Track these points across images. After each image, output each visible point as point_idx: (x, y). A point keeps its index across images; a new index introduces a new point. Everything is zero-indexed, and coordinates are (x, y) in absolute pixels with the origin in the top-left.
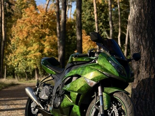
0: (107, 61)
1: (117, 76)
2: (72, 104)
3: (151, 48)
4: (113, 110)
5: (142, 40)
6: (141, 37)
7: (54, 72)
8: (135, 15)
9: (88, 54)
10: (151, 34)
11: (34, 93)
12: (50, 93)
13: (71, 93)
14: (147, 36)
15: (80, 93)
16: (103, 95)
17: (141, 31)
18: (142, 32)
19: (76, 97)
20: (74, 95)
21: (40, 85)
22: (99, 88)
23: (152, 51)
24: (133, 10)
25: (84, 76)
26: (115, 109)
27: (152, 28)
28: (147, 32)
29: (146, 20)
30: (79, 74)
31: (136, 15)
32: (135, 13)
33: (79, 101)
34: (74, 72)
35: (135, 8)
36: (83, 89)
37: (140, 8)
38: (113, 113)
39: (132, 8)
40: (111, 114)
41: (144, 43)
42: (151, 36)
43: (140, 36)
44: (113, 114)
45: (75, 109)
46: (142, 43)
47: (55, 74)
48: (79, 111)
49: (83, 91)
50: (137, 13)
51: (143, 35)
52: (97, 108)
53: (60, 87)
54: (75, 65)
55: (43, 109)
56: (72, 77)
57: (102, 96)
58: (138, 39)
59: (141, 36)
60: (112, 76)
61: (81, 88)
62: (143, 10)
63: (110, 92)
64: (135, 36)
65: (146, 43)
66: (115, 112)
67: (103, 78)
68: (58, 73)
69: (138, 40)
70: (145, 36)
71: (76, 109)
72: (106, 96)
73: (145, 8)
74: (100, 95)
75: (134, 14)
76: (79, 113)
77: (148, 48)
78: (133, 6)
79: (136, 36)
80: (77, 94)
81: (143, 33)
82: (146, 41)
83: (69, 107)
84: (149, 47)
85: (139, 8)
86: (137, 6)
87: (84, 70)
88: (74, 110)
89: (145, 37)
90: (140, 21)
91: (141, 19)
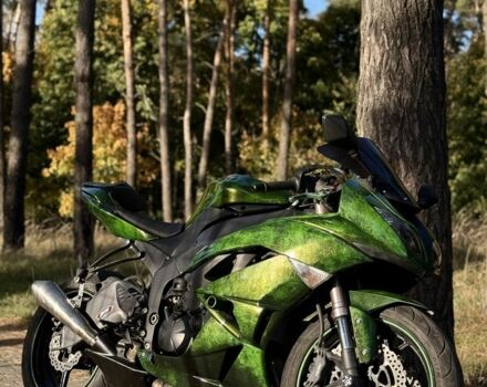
0: (371, 209)
1: (402, 257)
2: (237, 342)
3: (427, 167)
4: (386, 363)
5: (401, 141)
6: (400, 134)
7: (142, 232)
8: (381, 63)
9: (297, 182)
10: (429, 127)
11: (69, 301)
12: (137, 304)
13: (236, 308)
14: (417, 132)
15: (272, 307)
16: (352, 315)
17: (401, 115)
18: (404, 118)
19: (257, 319)
20: (249, 313)
21: (89, 275)
22: (335, 293)
23: (430, 177)
24: (377, 48)
25: (286, 253)
26: (391, 359)
27: (431, 108)
28: (419, 117)
29: (415, 80)
30: (268, 245)
31: (387, 63)
32: (383, 56)
33: (265, 334)
34: (246, 238)
35: (383, 42)
36: (280, 295)
37: (399, 42)
38: (386, 372)
39: (373, 41)
40: (377, 376)
41: (409, 153)
42: (430, 133)
43: (397, 129)
44: (388, 375)
45: (246, 357)
46: (403, 152)
47: (148, 242)
48: (260, 365)
49: (282, 301)
50: (388, 59)
51: (406, 126)
52: (329, 356)
53: (178, 286)
54: (238, 216)
55: (111, 354)
56: (234, 253)
57: (347, 317)
58: (389, 138)
59: (401, 129)
60: (385, 257)
61: (275, 290)
62: (406, 50)
63: (372, 305)
64: (380, 128)
65: (415, 153)
66: (393, 369)
67: (355, 262)
68: (160, 238)
69: (388, 141)
70: (411, 132)
71: (252, 358)
72: (363, 317)
73: (412, 45)
74: (342, 317)
75: (378, 61)
76: (259, 371)
77: (420, 166)
78: (376, 34)
79: (384, 130)
80: (259, 310)
81: (407, 120)
82: (414, 146)
83: (224, 353)
84: (423, 165)
85: (395, 43)
86: (387, 35)
87: (281, 232)
88: (242, 361)
89: (413, 135)
90: (397, 84)
91: (400, 77)
